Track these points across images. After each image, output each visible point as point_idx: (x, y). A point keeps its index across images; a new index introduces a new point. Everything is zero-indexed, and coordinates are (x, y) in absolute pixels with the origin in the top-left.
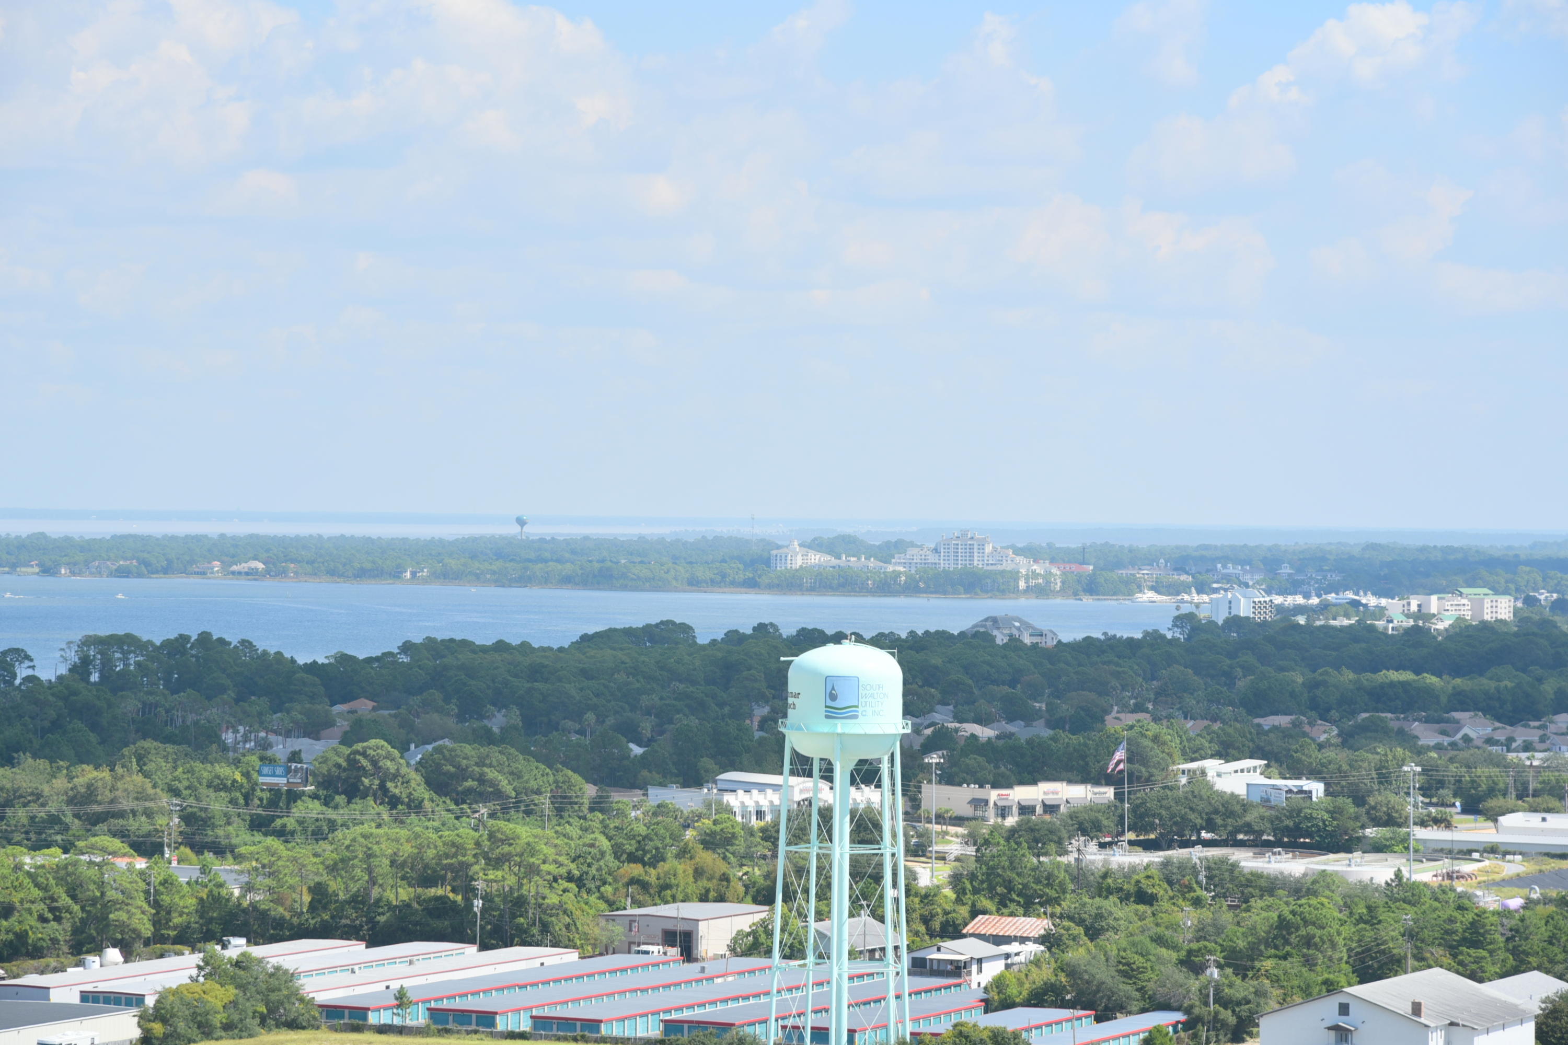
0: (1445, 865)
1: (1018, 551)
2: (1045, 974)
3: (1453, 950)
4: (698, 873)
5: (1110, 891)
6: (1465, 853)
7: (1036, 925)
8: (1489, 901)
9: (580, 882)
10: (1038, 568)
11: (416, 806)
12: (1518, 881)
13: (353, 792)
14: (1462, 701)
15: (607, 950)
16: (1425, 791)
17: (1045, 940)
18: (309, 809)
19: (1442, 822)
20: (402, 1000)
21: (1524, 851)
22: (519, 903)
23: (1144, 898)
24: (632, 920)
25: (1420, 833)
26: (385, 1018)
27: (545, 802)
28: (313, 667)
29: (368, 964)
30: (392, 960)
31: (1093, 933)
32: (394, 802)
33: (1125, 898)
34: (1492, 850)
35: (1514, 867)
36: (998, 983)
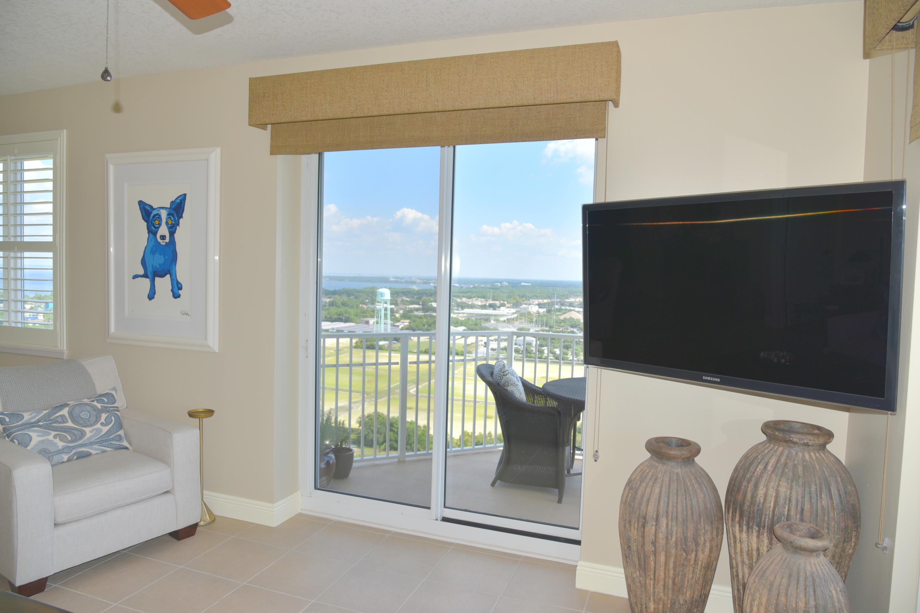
0: (457, 315)
1: (417, 279)
2: (408, 327)
3: (454, 324)
4: (371, 315)
5: (417, 317)
6: (460, 313)
7: (408, 321)
8: (461, 319)
9: (356, 316)
10: (419, 281)
11: (340, 307)
12: (465, 317)
13: (333, 305)
14: (464, 297)
15: (359, 323)
16: (457, 306)
17: (409, 323)
18: (327, 307)
19: (458, 310)
20: (333, 329)
21: (467, 313)
22: (349, 318)
23: (421, 318)
24: (362, 320)
25: (455, 311)
26: (331, 331)
27: (355, 307)
28: (331, 291)
29: (330, 325)
30: (333, 324)
31: (414, 322)
32: (337, 306)
33: (419, 318)
34: (463, 313)
35: (465, 315)
36: (402, 328)
